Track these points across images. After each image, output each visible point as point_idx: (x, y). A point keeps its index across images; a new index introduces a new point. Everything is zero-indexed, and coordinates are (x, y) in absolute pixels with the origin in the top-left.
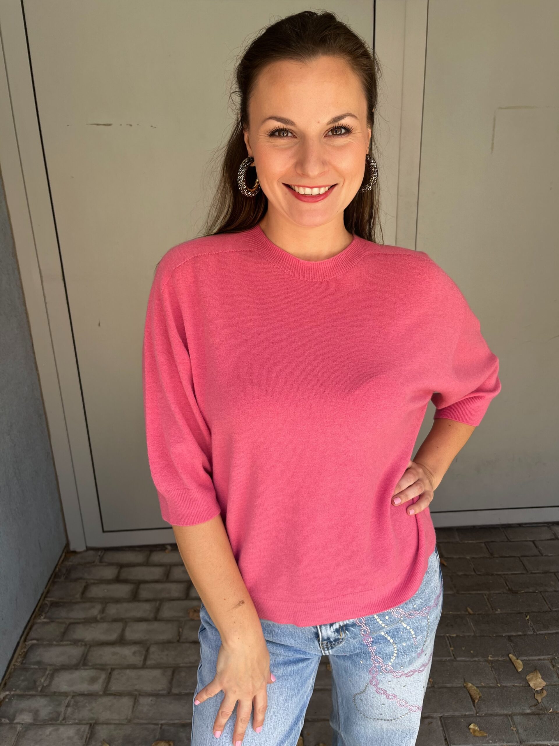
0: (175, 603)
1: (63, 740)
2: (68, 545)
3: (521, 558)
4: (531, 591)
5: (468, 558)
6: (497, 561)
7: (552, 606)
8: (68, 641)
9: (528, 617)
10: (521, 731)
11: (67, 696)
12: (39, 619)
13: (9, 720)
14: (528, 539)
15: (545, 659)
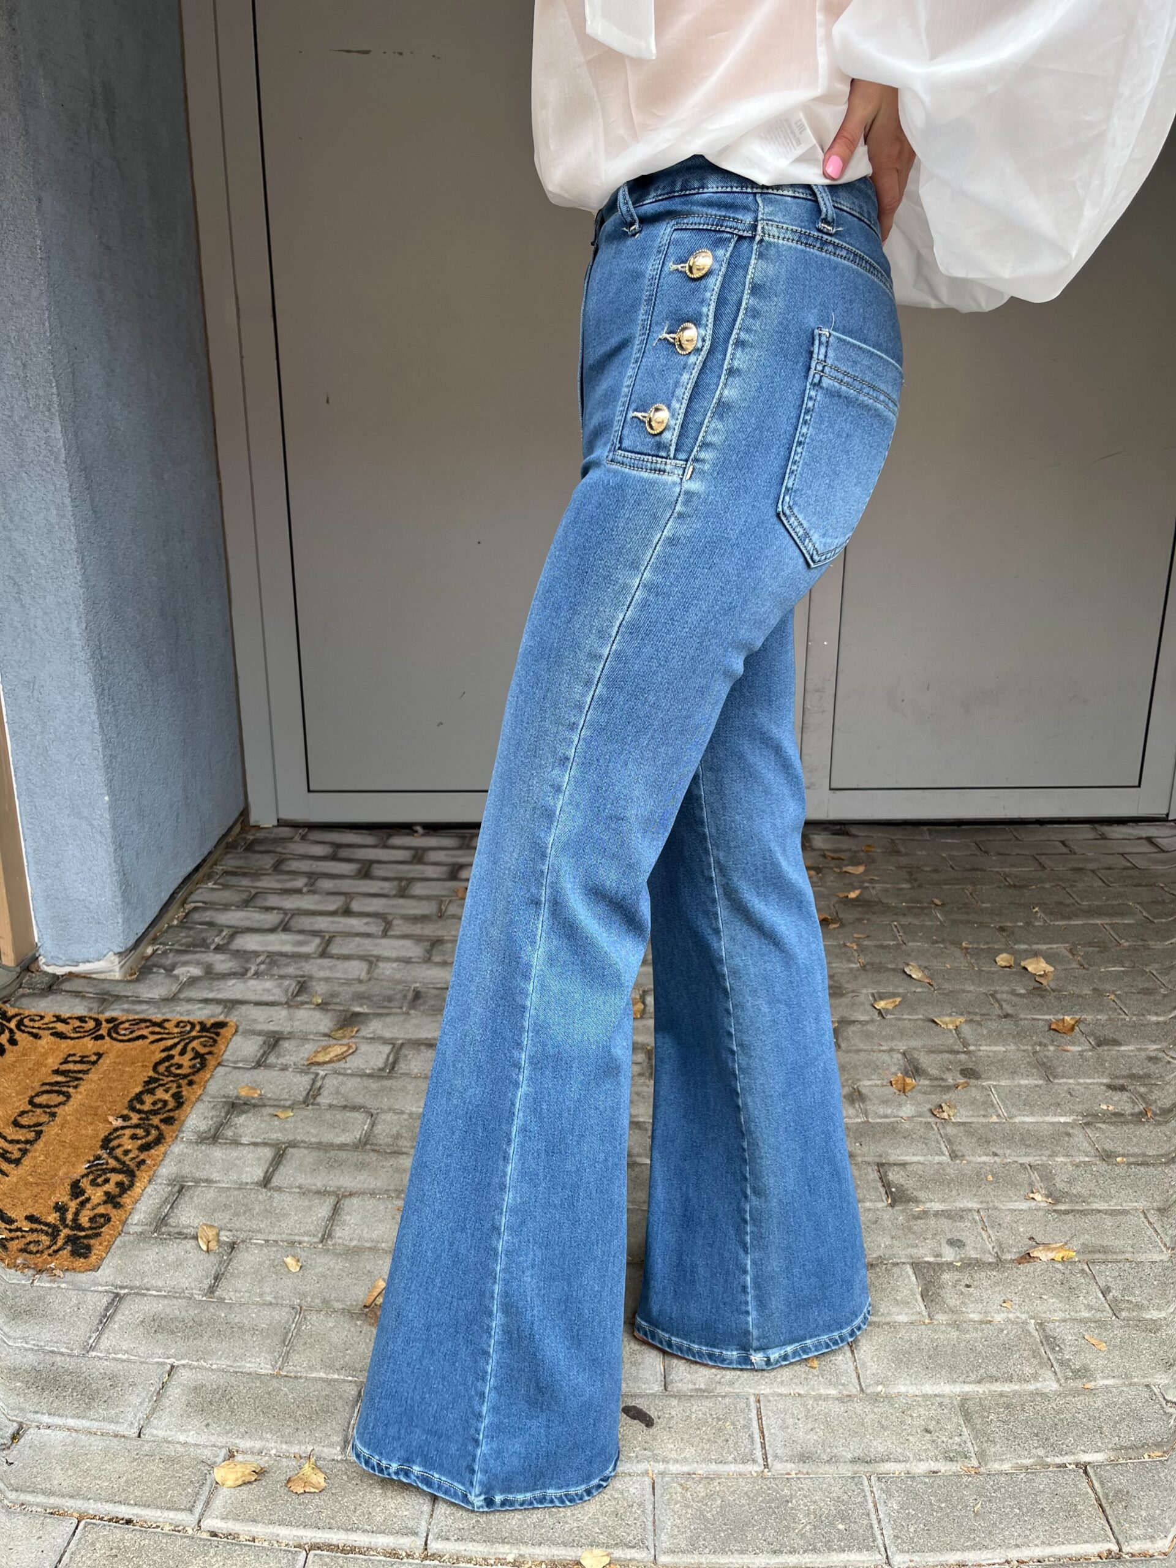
0: (434, 883)
1: (255, 990)
2: (245, 813)
3: (1037, 857)
4: (1047, 886)
5: (944, 855)
6: (994, 858)
7: (1082, 900)
8: (255, 907)
9: (1037, 909)
10: (1005, 1006)
11: (259, 956)
12: (207, 884)
13: (165, 969)
14: (1054, 838)
15: (1061, 948)
